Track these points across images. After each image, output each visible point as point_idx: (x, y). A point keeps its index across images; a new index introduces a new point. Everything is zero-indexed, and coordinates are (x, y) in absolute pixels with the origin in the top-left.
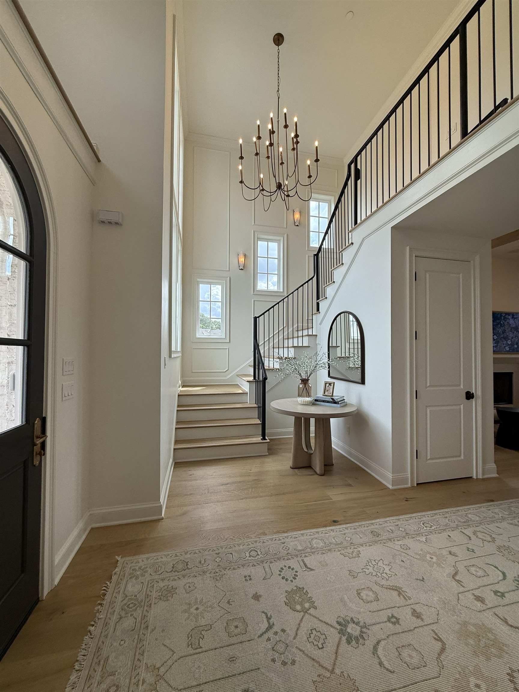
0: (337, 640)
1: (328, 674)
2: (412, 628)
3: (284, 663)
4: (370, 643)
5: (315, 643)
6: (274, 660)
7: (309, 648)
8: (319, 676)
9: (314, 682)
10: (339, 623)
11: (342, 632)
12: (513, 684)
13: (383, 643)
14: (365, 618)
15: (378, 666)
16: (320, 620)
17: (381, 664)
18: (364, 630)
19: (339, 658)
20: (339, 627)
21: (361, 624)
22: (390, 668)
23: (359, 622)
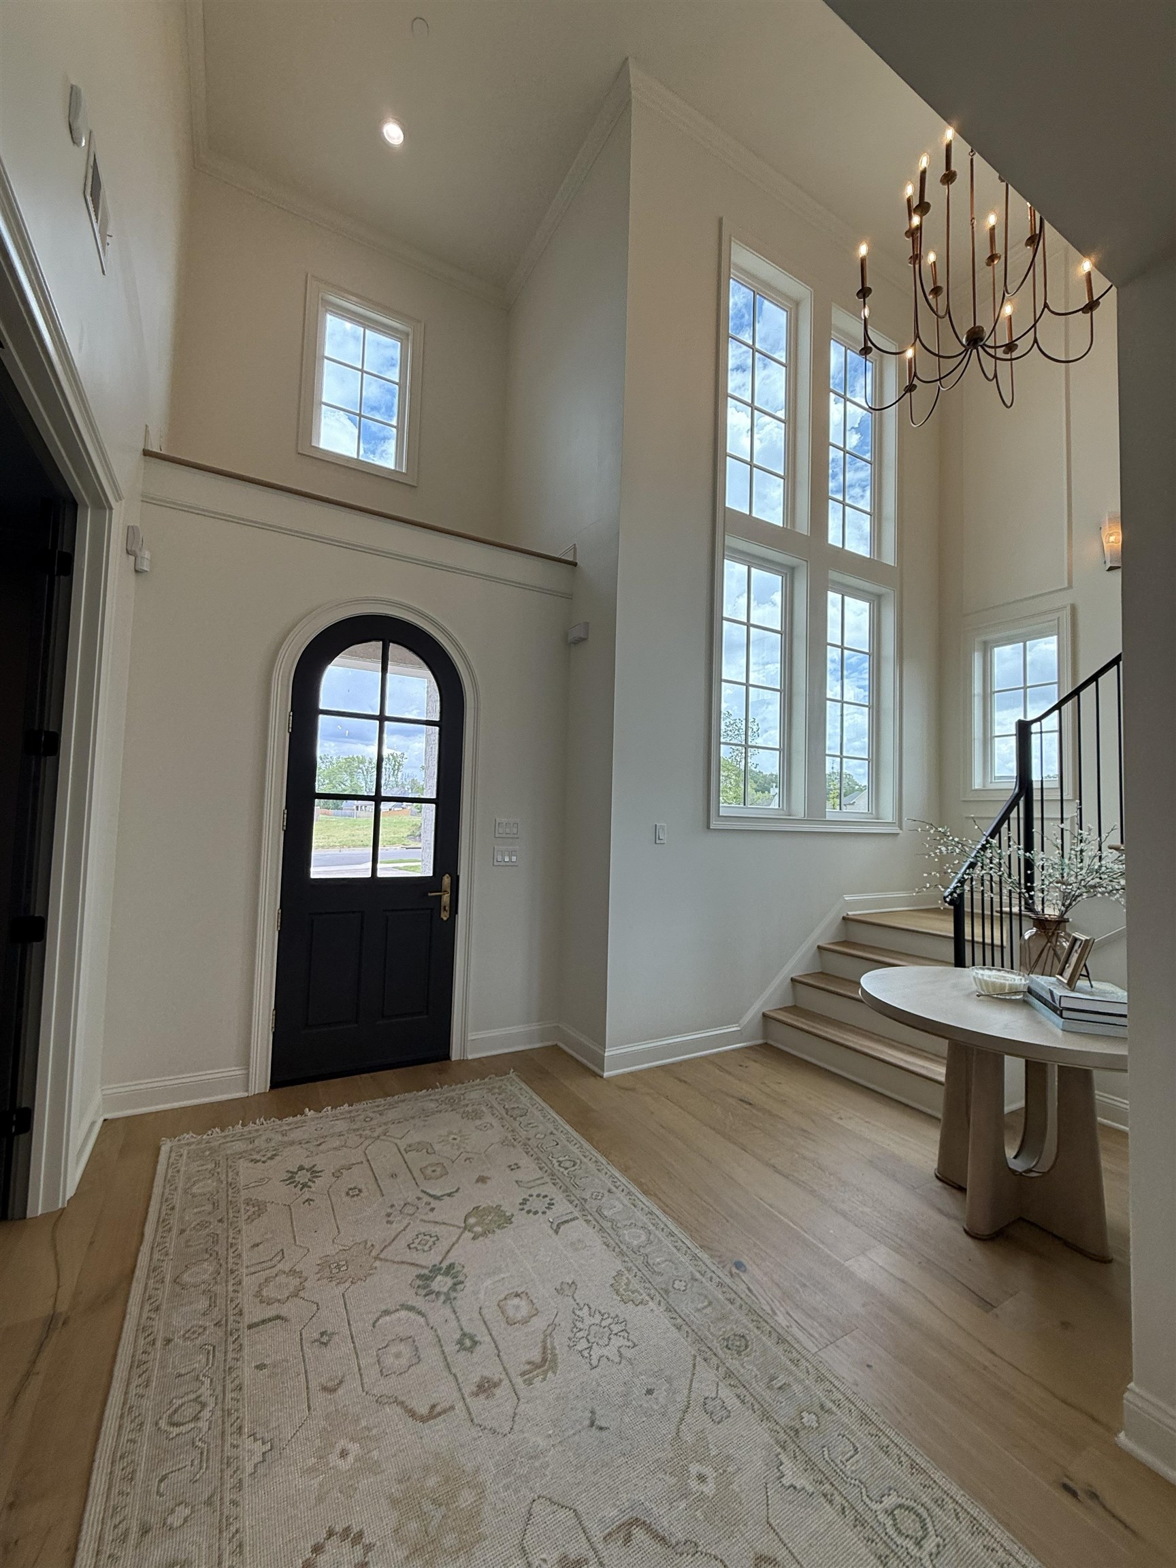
0: (424, 1264)
1: (374, 1254)
2: (454, 1371)
3: (389, 1215)
4: (419, 1302)
5: (417, 1241)
6: (392, 1206)
7: (409, 1235)
8: (372, 1245)
9: (366, 1242)
10: (451, 1266)
11: (436, 1270)
12: (341, 1530)
13: (422, 1320)
14: (464, 1300)
15: (384, 1308)
16: (453, 1244)
17: (387, 1312)
18: (442, 1298)
19: (396, 1266)
20: (444, 1265)
21: (453, 1295)
22: (379, 1323)
23: (455, 1290)
